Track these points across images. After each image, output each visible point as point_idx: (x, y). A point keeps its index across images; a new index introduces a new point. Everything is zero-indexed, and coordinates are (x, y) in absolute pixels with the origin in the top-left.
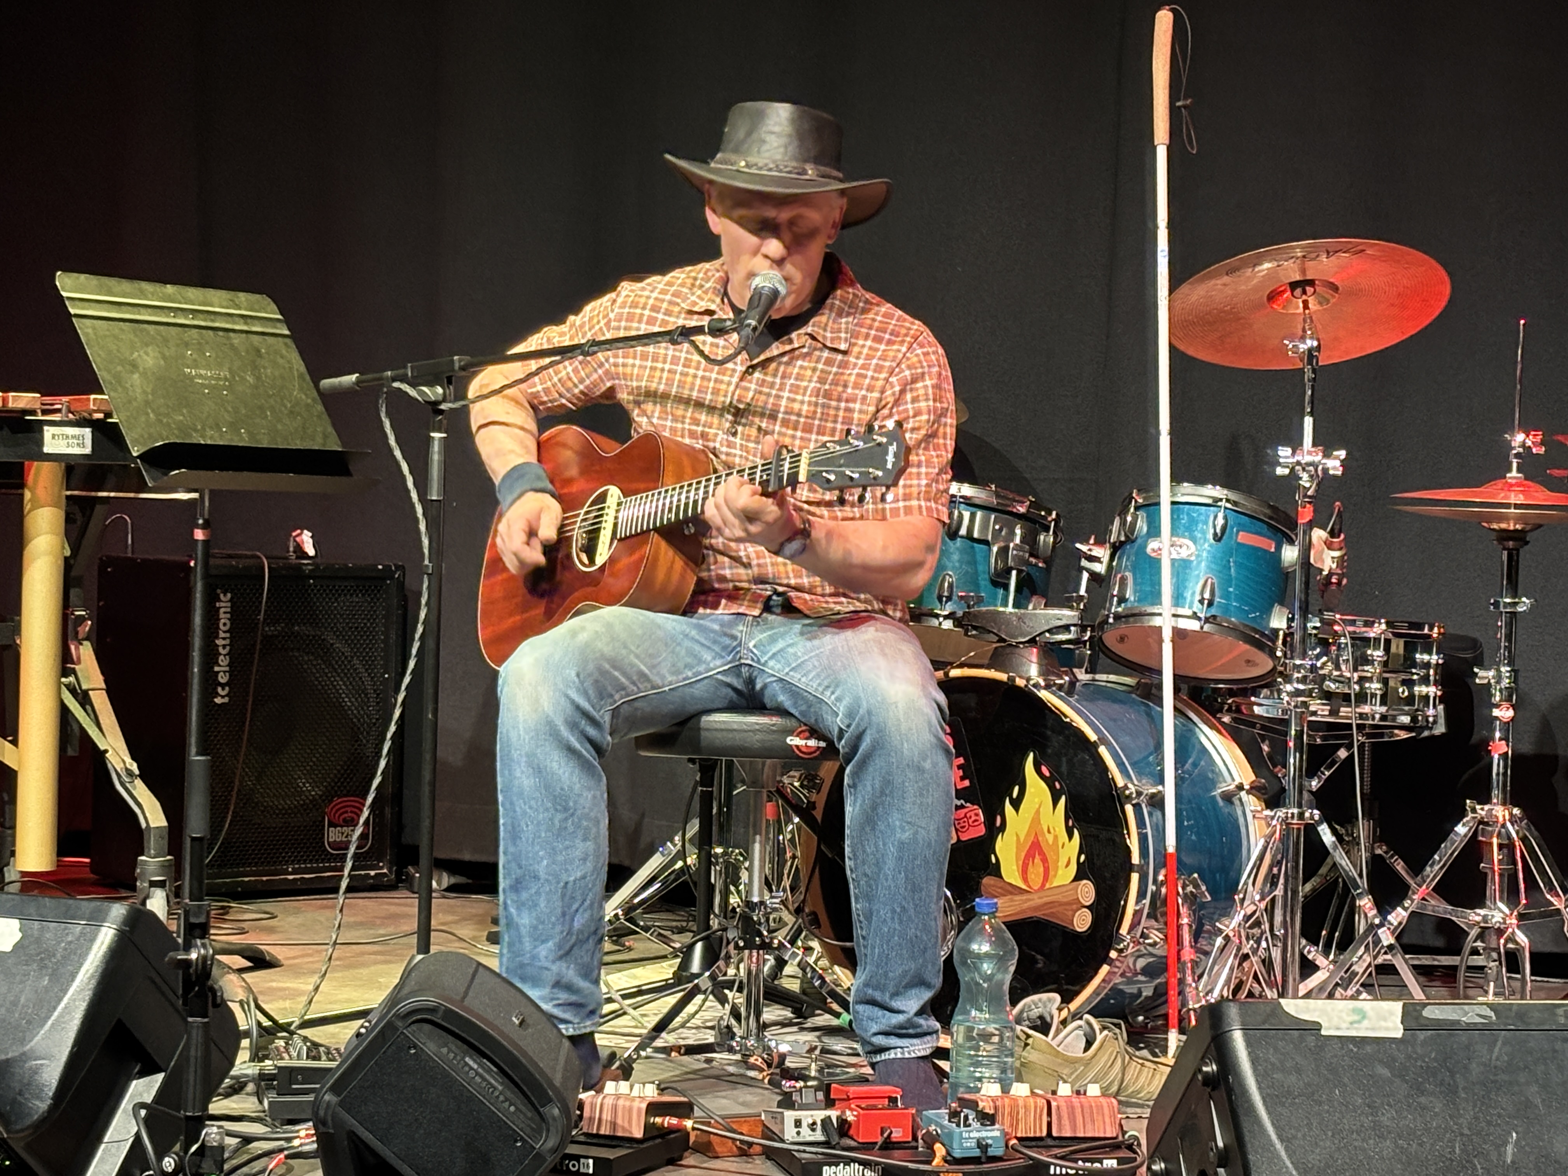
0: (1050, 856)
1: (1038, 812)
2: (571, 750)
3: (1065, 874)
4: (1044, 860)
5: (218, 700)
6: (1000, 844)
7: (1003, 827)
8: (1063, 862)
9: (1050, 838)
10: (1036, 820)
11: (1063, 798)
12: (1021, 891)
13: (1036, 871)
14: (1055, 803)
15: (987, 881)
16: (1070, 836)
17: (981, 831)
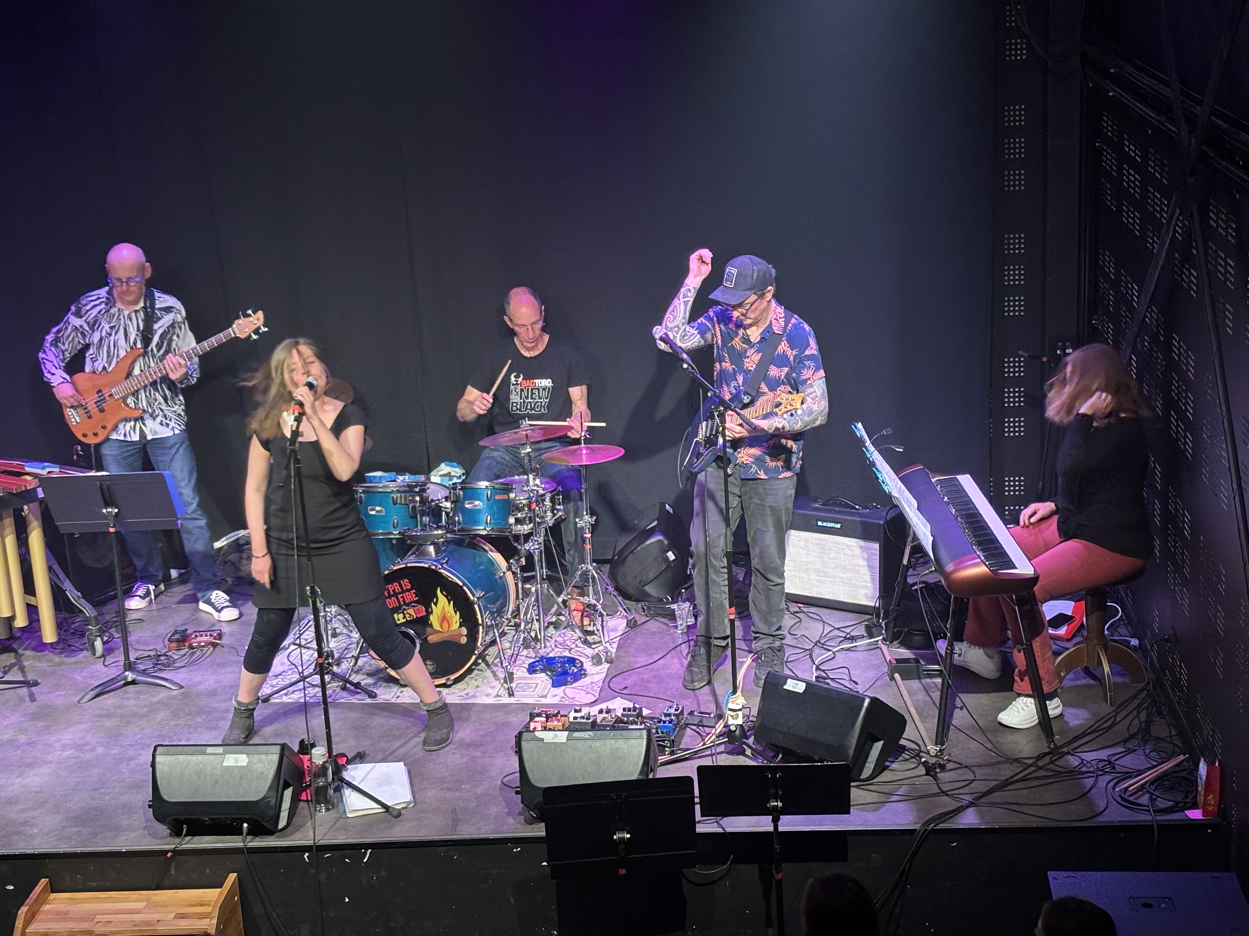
0: (450, 620)
1: (444, 607)
3: (455, 626)
4: (448, 622)
6: (431, 617)
7: (432, 612)
8: (454, 621)
9: (449, 615)
10: (443, 608)
11: (452, 602)
12: (440, 632)
13: (445, 625)
14: (449, 603)
15: (429, 629)
16: (456, 614)
17: (424, 613)
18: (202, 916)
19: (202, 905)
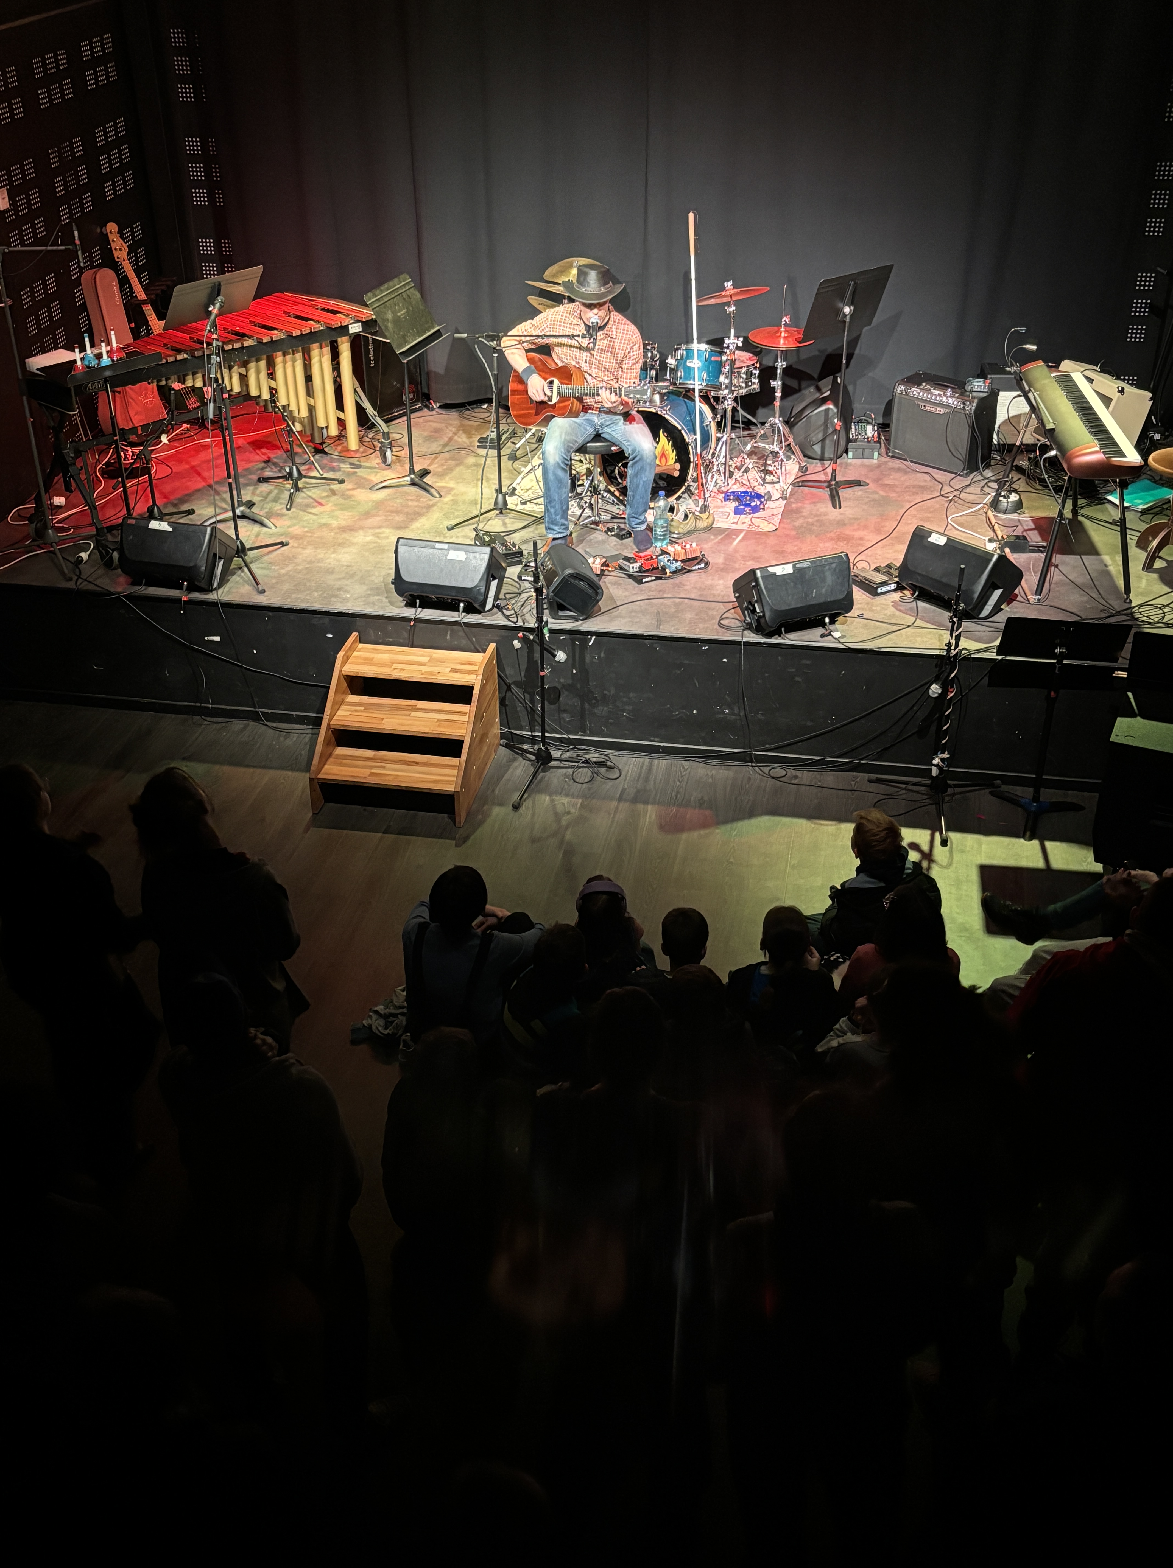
0: (668, 457)
2: (563, 469)
3: (671, 461)
5: (372, 365)
8: (672, 458)
9: (668, 452)
11: (671, 442)
16: (674, 451)
18: (470, 673)
19: (470, 664)
